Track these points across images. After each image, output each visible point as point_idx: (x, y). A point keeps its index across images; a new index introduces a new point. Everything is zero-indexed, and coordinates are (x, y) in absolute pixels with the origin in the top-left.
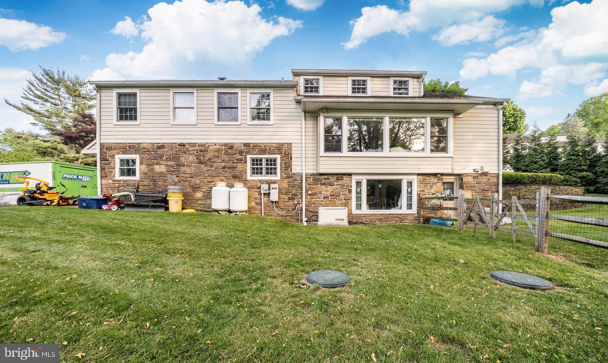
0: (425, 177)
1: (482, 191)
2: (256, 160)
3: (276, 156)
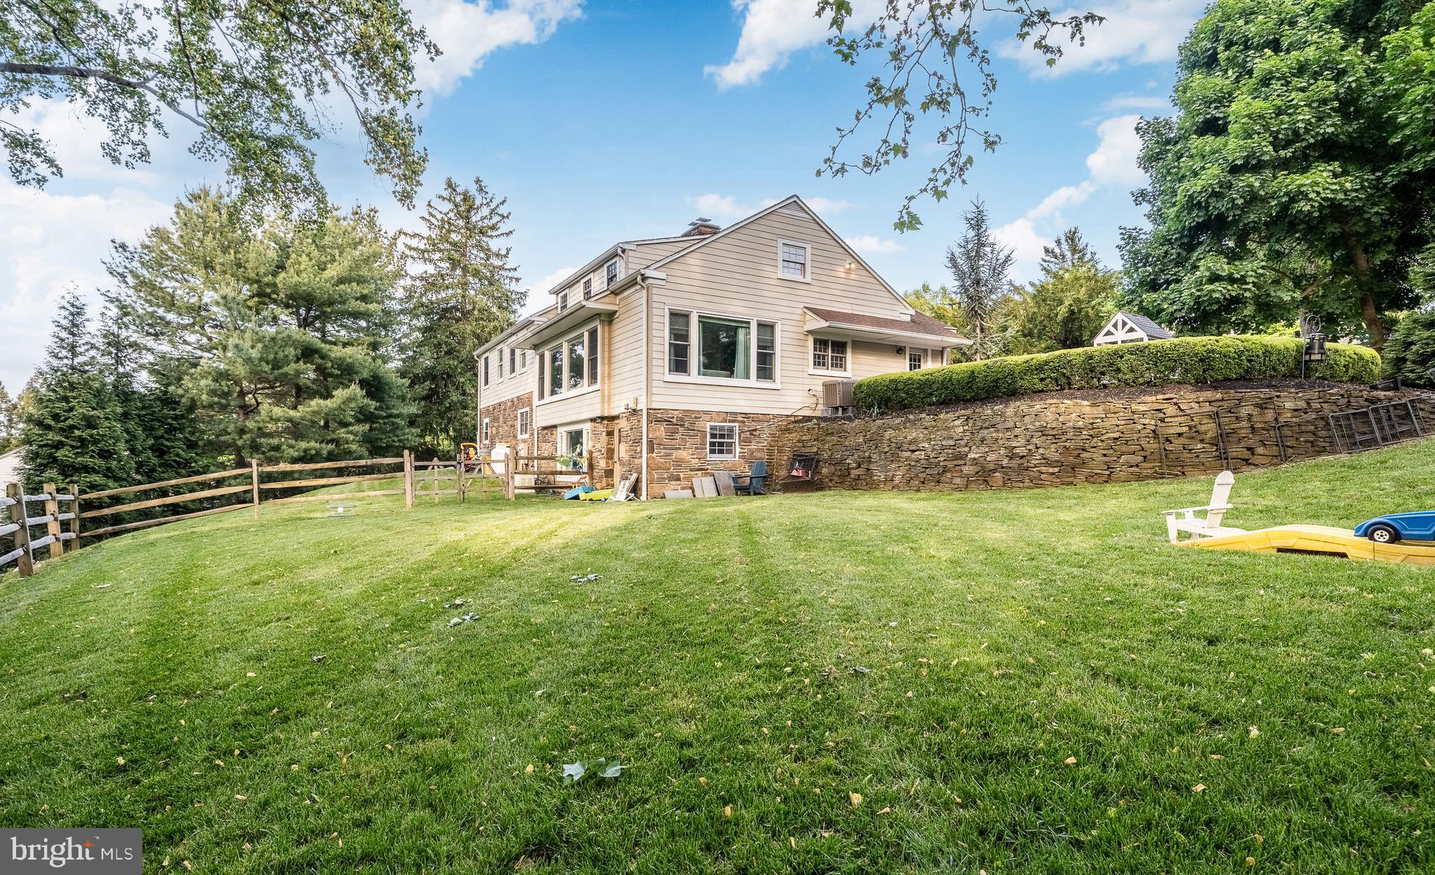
0: (595, 424)
1: (633, 443)
2: (522, 414)
3: (528, 409)
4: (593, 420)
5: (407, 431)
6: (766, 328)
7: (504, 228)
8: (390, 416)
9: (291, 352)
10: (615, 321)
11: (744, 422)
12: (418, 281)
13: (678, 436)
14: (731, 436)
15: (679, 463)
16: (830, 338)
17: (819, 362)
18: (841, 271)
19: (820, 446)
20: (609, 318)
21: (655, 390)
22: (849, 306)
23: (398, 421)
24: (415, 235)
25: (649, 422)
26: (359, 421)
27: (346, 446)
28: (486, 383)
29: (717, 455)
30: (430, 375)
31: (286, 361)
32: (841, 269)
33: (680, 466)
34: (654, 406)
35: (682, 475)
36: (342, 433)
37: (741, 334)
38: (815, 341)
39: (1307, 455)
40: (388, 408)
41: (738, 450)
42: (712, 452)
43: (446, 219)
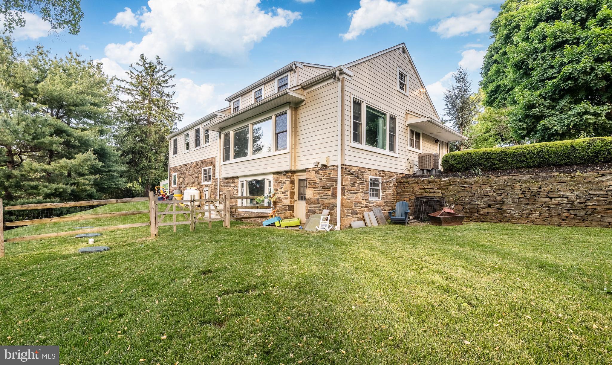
0: (278, 176)
1: (323, 188)
2: (205, 171)
3: (211, 167)
4: (274, 173)
5: (120, 179)
6: (393, 119)
7: (170, 83)
8: (110, 171)
9: (47, 130)
10: (301, 108)
11: (384, 176)
12: (124, 104)
13: (356, 184)
14: (378, 185)
16: (415, 129)
17: (412, 143)
18: (418, 93)
19: (444, 192)
20: (296, 105)
21: (346, 152)
23: (115, 174)
24: (123, 81)
25: (342, 174)
26: (91, 173)
27: (83, 187)
28: (175, 153)
29: (373, 197)
30: (131, 151)
31: (43, 135)
32: (418, 91)
33: (357, 204)
34: (346, 163)
35: (359, 211)
36: (81, 180)
37: (381, 120)
38: (410, 131)
40: (108, 167)
41: (381, 194)
42: (371, 195)
43: (140, 75)
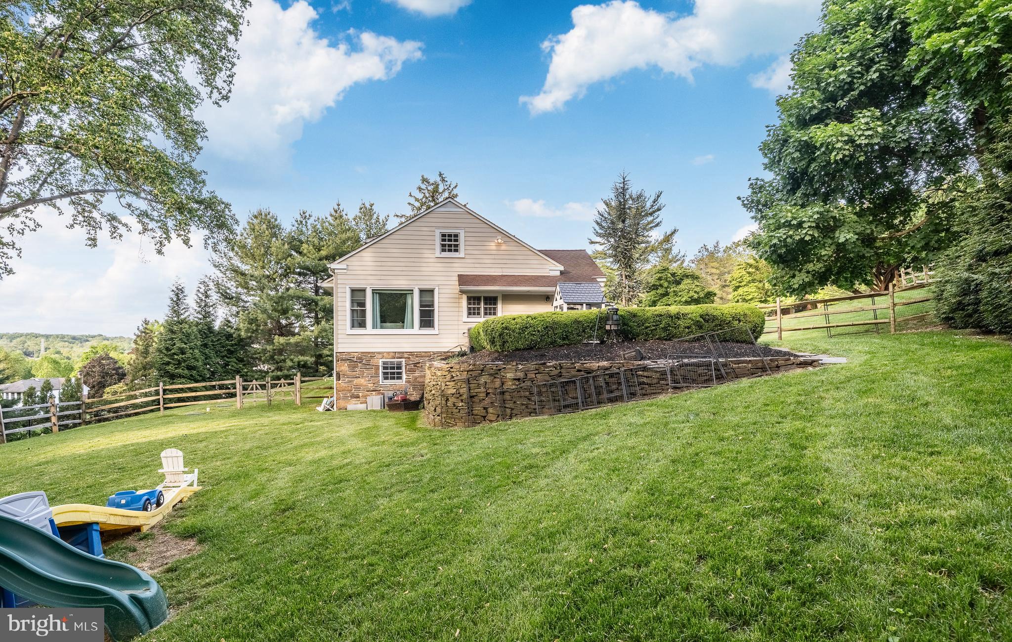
6: (426, 293)
11: (409, 358)
13: (357, 370)
14: (399, 368)
15: (358, 387)
16: (482, 295)
17: (471, 312)
18: (492, 246)
21: (340, 341)
22: (500, 270)
25: (338, 361)
29: (389, 381)
32: (493, 244)
33: (360, 389)
34: (340, 350)
35: (360, 394)
37: (408, 299)
38: (469, 299)
39: (522, 414)
41: (405, 377)
42: (386, 378)
